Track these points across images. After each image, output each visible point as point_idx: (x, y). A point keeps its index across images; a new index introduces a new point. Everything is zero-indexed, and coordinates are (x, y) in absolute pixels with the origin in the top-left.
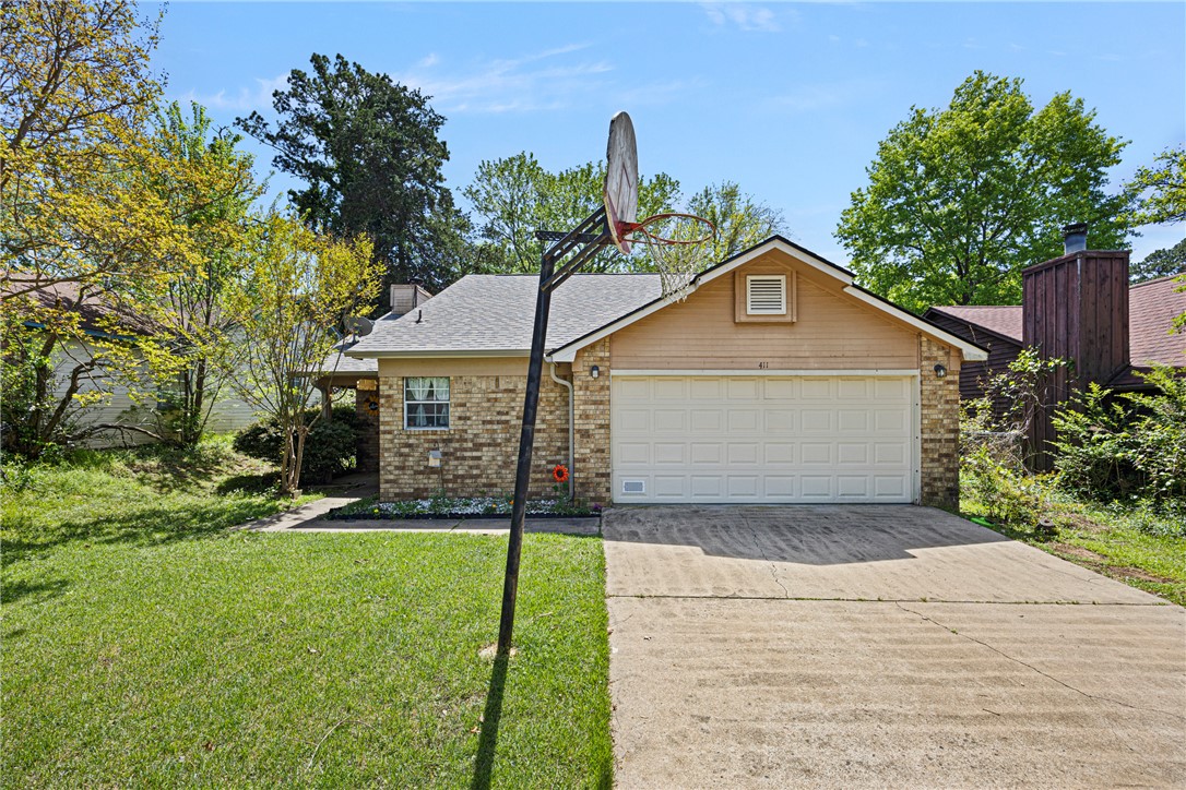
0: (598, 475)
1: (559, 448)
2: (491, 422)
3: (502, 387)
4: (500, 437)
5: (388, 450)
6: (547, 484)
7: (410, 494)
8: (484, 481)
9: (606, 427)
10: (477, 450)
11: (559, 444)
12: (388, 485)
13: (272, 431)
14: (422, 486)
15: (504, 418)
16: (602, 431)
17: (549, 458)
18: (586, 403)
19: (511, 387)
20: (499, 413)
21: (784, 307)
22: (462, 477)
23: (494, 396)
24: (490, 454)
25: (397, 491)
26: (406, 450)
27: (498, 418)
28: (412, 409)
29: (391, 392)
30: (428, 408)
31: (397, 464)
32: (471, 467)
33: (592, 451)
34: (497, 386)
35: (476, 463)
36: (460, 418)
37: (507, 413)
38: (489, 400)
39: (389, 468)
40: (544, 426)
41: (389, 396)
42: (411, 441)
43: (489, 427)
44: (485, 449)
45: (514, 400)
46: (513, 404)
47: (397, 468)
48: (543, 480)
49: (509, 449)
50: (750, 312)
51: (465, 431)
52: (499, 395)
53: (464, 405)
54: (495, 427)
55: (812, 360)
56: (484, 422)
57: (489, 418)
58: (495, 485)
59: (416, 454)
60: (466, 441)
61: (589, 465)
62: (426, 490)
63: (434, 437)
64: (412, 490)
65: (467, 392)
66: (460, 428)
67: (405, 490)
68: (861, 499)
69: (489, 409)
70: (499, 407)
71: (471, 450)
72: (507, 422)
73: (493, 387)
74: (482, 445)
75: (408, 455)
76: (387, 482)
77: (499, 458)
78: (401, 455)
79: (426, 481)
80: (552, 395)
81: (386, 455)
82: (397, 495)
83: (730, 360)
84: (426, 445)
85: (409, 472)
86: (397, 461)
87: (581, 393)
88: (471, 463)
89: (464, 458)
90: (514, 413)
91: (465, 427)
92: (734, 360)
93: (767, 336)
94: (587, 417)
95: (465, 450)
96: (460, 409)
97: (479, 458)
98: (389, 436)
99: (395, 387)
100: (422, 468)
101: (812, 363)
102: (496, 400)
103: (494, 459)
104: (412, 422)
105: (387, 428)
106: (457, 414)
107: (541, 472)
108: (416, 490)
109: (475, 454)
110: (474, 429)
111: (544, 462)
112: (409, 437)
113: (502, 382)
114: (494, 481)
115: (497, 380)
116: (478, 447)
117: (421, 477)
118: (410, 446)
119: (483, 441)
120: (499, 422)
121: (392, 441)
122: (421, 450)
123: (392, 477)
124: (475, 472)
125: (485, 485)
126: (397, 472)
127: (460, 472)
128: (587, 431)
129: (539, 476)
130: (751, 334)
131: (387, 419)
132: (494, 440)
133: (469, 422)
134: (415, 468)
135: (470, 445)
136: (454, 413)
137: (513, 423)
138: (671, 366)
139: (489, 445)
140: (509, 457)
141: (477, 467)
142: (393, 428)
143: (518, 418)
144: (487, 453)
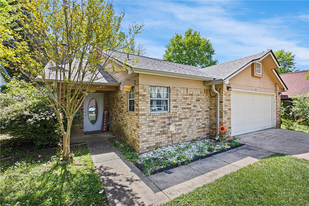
1: (205, 118)
2: (185, 108)
3: (189, 93)
4: (188, 115)
5: (143, 124)
6: (202, 133)
7: (154, 147)
8: (182, 135)
10: (180, 121)
11: (205, 117)
12: (144, 143)
13: (36, 116)
14: (159, 141)
15: (189, 106)
16: (229, 111)
17: (203, 122)
18: (226, 100)
19: (191, 93)
20: (188, 104)
22: (175, 134)
23: (186, 97)
24: (185, 122)
25: (148, 146)
26: (152, 124)
27: (187, 106)
28: (152, 102)
29: (145, 93)
31: (147, 131)
32: (178, 129)
34: (187, 93)
35: (180, 127)
36: (174, 107)
37: (190, 104)
38: (184, 99)
39: (144, 134)
40: (201, 110)
41: (144, 95)
42: (154, 119)
43: (185, 110)
44: (183, 120)
45: (192, 99)
46: (192, 101)
47: (148, 133)
48: (201, 132)
49: (191, 120)
50: (257, 73)
51: (176, 113)
52: (188, 96)
53: (175, 101)
54: (187, 110)
55: (263, 89)
56: (183, 108)
57: (184, 107)
59: (157, 125)
61: (226, 124)
62: (161, 142)
63: (164, 116)
64: (154, 144)
65: (177, 95)
66: (174, 111)
67: (152, 145)
69: (184, 103)
70: (188, 101)
71: (178, 121)
72: (190, 108)
74: (182, 119)
75: (153, 127)
76: (143, 142)
77: (188, 124)
78: (150, 126)
79: (160, 139)
80: (203, 97)
81: (142, 127)
82: (148, 148)
83: (251, 87)
84: (161, 121)
85: (153, 135)
86: (148, 130)
87: (225, 96)
88: (178, 127)
90: (192, 104)
91: (176, 111)
93: (257, 81)
94: (226, 106)
95: (176, 121)
96: (174, 102)
97: (181, 125)
98: (144, 117)
99: (147, 90)
100: (159, 132)
102: (187, 98)
103: (186, 124)
105: (143, 112)
106: (173, 105)
107: (200, 128)
108: (156, 144)
109: (180, 123)
110: (179, 111)
111: (201, 124)
112: (153, 117)
113: (189, 91)
114: (186, 135)
115: (187, 90)
116: (181, 120)
117: (158, 136)
118: (154, 121)
119: (183, 117)
120: (188, 108)
121: (145, 119)
122: (159, 123)
123: (145, 139)
124: (180, 131)
125: (183, 137)
126: (147, 136)
128: (226, 111)
129: (200, 130)
131: (143, 108)
132: (186, 116)
133: (177, 109)
134: (156, 133)
137: (192, 108)
138: (241, 88)
139: (184, 119)
140: (191, 123)
141: (180, 129)
142: (146, 112)
143: (194, 106)
144: (184, 122)
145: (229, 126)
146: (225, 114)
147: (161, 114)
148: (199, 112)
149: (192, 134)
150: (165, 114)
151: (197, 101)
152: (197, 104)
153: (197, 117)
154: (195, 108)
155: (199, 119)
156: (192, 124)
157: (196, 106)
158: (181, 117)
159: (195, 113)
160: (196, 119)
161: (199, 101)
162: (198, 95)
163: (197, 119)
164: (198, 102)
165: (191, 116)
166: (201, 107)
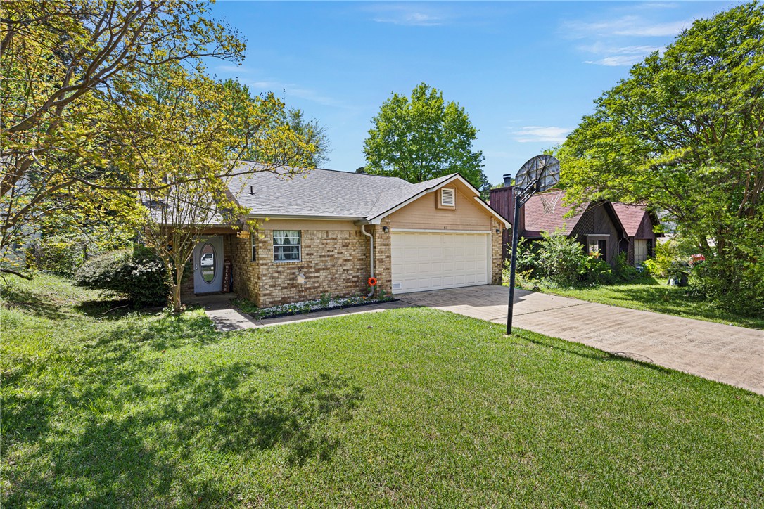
0: (387, 281)
1: (358, 269)
2: (324, 256)
3: (330, 237)
4: (329, 265)
5: (265, 275)
6: (353, 288)
7: (279, 302)
8: (321, 289)
9: (389, 257)
11: (358, 267)
12: (266, 297)
14: (286, 296)
15: (331, 254)
16: (388, 259)
17: (354, 275)
18: (381, 245)
19: (334, 236)
20: (328, 251)
21: (453, 202)
22: (310, 288)
23: (326, 241)
24: (324, 274)
25: (271, 300)
26: (276, 275)
27: (328, 254)
28: (277, 249)
29: (266, 239)
30: (286, 249)
32: (314, 282)
33: (384, 269)
34: (327, 236)
35: (317, 280)
36: (308, 254)
37: (333, 251)
38: (323, 244)
39: (266, 287)
40: (351, 258)
41: (265, 242)
42: (279, 269)
43: (323, 259)
44: (321, 271)
45: (336, 244)
46: (335, 246)
47: (271, 286)
48: (351, 287)
49: (334, 271)
50: (443, 204)
51: (311, 262)
52: (329, 241)
53: (309, 247)
54: (327, 259)
55: (460, 226)
56: (321, 256)
57: (323, 254)
58: (327, 291)
59: (282, 277)
60: (311, 267)
61: (383, 276)
62: (289, 298)
63: (293, 266)
64: (280, 299)
65: (311, 239)
66: (308, 260)
67: (276, 299)
68: (473, 284)
69: (323, 249)
70: (329, 247)
71: (314, 272)
72: (333, 256)
73: (325, 236)
74: (320, 269)
75: (278, 278)
76: (265, 295)
77: (329, 276)
78: (273, 278)
79: (288, 293)
80: (354, 241)
81: (264, 278)
82: (271, 303)
84: (288, 271)
85: (278, 288)
86: (271, 282)
87: (379, 240)
88: (314, 280)
89: (310, 277)
90: (336, 251)
91: (311, 260)
92: (435, 225)
93: (447, 215)
94: (382, 252)
95: (311, 273)
96: (307, 249)
97: (318, 277)
98: (265, 267)
99: (269, 236)
100: (286, 285)
102: (327, 243)
103: (326, 276)
104: (276, 257)
105: (264, 262)
106: (306, 252)
107: (350, 282)
108: (283, 298)
109: (316, 275)
110: (316, 260)
111: (351, 277)
112: (278, 266)
113: (330, 234)
114: (326, 289)
115: (327, 233)
116: (318, 270)
117: (286, 290)
118: (278, 272)
119: (321, 267)
120: (328, 256)
121: (267, 270)
122: (285, 274)
123: (268, 292)
124: (316, 285)
125: (321, 292)
126: (271, 289)
127: (308, 286)
128: (382, 259)
129: (349, 284)
131: (264, 256)
132: (326, 266)
133: (312, 257)
134: (282, 285)
135: (313, 270)
137: (336, 256)
139: (324, 269)
140: (334, 275)
141: (318, 282)
142: (268, 261)
143: (338, 253)
144: (322, 274)
146: (380, 262)
147: (288, 264)
148: (348, 260)
149: (336, 289)
150: (294, 264)
151: (344, 246)
152: (343, 251)
153: (344, 268)
154: (340, 256)
155: (348, 270)
156: (336, 276)
157: (342, 253)
158: (319, 267)
159: (340, 262)
160: (342, 270)
161: (347, 246)
162: (346, 239)
163: (344, 270)
164: (345, 248)
165: (333, 266)
166: (350, 255)
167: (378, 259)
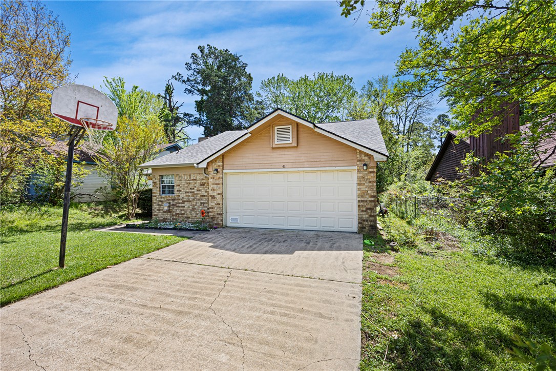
0: (218, 214)
2: (188, 192)
3: (192, 178)
4: (191, 198)
5: (155, 203)
7: (162, 220)
8: (186, 216)
9: (221, 194)
10: (183, 203)
12: (155, 217)
14: (165, 217)
15: (193, 191)
16: (220, 196)
18: (213, 184)
19: (195, 178)
20: (191, 189)
21: (291, 140)
22: (178, 214)
23: (189, 182)
25: (158, 219)
26: (160, 203)
27: (190, 191)
28: (163, 187)
29: (156, 181)
30: (169, 187)
31: (157, 208)
32: (181, 210)
33: (216, 204)
34: (190, 178)
35: (183, 208)
36: (178, 191)
37: (193, 189)
38: (187, 183)
39: (155, 210)
40: (206, 194)
42: (162, 200)
43: (187, 194)
45: (196, 183)
46: (195, 185)
47: (158, 210)
49: (194, 203)
50: (276, 143)
51: (179, 196)
52: (191, 181)
53: (179, 186)
54: (189, 194)
55: (306, 163)
56: (186, 192)
58: (189, 218)
60: (180, 199)
61: (214, 210)
62: (167, 218)
65: (180, 180)
66: (178, 194)
67: (160, 219)
68: (332, 229)
69: (187, 187)
70: (191, 186)
71: (181, 203)
72: (193, 192)
73: (189, 178)
74: (185, 201)
75: (161, 205)
76: (155, 215)
77: (191, 207)
78: (159, 205)
79: (167, 215)
81: (154, 205)
83: (270, 164)
84: (167, 201)
85: (162, 212)
86: (157, 207)
87: (212, 180)
88: (181, 208)
89: (179, 207)
90: (196, 189)
91: (180, 194)
92: (272, 164)
93: (286, 153)
94: (214, 190)
95: (179, 203)
96: (178, 187)
97: (184, 207)
98: (155, 198)
99: (157, 179)
100: (165, 210)
101: (306, 164)
103: (189, 207)
104: (164, 192)
105: (155, 195)
108: (163, 218)
109: (183, 205)
110: (183, 195)
111: (206, 209)
112: (161, 198)
113: (192, 176)
114: (189, 216)
115: (190, 175)
116: (184, 202)
117: (165, 213)
118: (161, 201)
120: (191, 192)
121: (156, 200)
123: (156, 213)
124: (183, 212)
125: (186, 218)
126: (158, 212)
127: (178, 212)
128: (214, 196)
130: (279, 152)
131: (154, 191)
132: (189, 199)
133: (181, 192)
134: (163, 210)
135: (181, 201)
136: (176, 188)
137: (195, 192)
139: (187, 201)
140: (194, 206)
141: (183, 210)
142: (157, 195)
143: (197, 191)
144: (187, 204)
145: (219, 212)
146: (212, 198)
147: (166, 197)
148: (204, 196)
149: (196, 216)
150: (169, 197)
151: (201, 185)
152: (201, 189)
153: (201, 201)
154: (199, 192)
155: (204, 203)
156: (196, 207)
157: (200, 190)
158: (185, 200)
159: (198, 197)
160: (199, 203)
161: (204, 185)
162: (203, 179)
163: (201, 203)
164: (202, 186)
165: (194, 200)
166: (206, 192)
167: (211, 196)
